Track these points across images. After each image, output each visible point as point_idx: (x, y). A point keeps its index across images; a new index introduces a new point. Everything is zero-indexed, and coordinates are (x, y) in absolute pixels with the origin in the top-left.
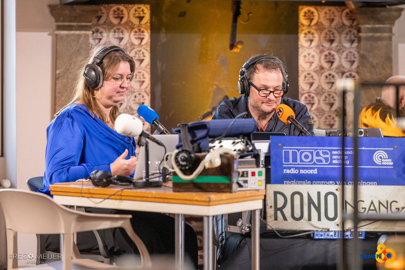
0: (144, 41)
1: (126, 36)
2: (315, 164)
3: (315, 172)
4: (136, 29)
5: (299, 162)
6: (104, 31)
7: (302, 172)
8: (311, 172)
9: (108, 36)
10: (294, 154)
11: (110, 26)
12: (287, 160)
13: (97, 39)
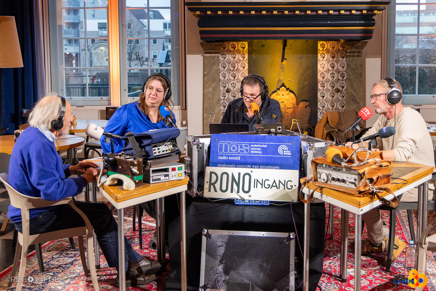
0: (245, 59)
1: (237, 56)
2: (239, 153)
3: (239, 158)
4: (242, 53)
5: (228, 152)
6: (227, 54)
7: (230, 158)
8: (236, 158)
9: (229, 56)
10: (226, 146)
11: (229, 52)
12: (221, 150)
13: (224, 57)
